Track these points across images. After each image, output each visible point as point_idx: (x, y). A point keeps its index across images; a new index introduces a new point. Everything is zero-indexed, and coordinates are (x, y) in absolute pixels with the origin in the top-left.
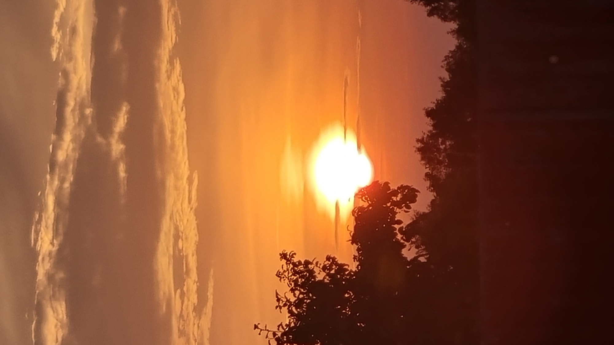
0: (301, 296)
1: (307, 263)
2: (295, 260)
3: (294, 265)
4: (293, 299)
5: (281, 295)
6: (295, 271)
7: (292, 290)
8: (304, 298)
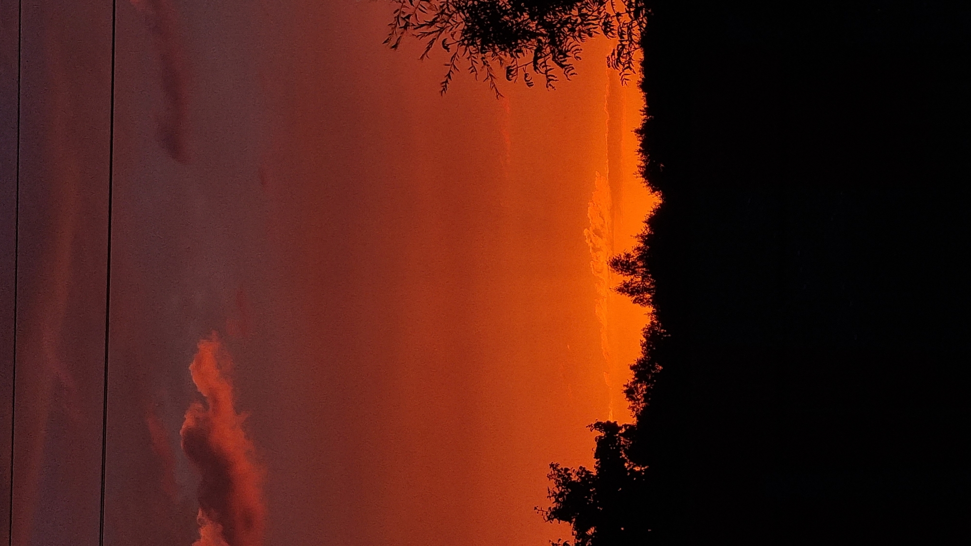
0: (563, 490)
1: (567, 470)
2: (559, 468)
3: (559, 471)
4: (558, 492)
5: (551, 489)
6: (559, 475)
7: (558, 487)
8: (565, 491)
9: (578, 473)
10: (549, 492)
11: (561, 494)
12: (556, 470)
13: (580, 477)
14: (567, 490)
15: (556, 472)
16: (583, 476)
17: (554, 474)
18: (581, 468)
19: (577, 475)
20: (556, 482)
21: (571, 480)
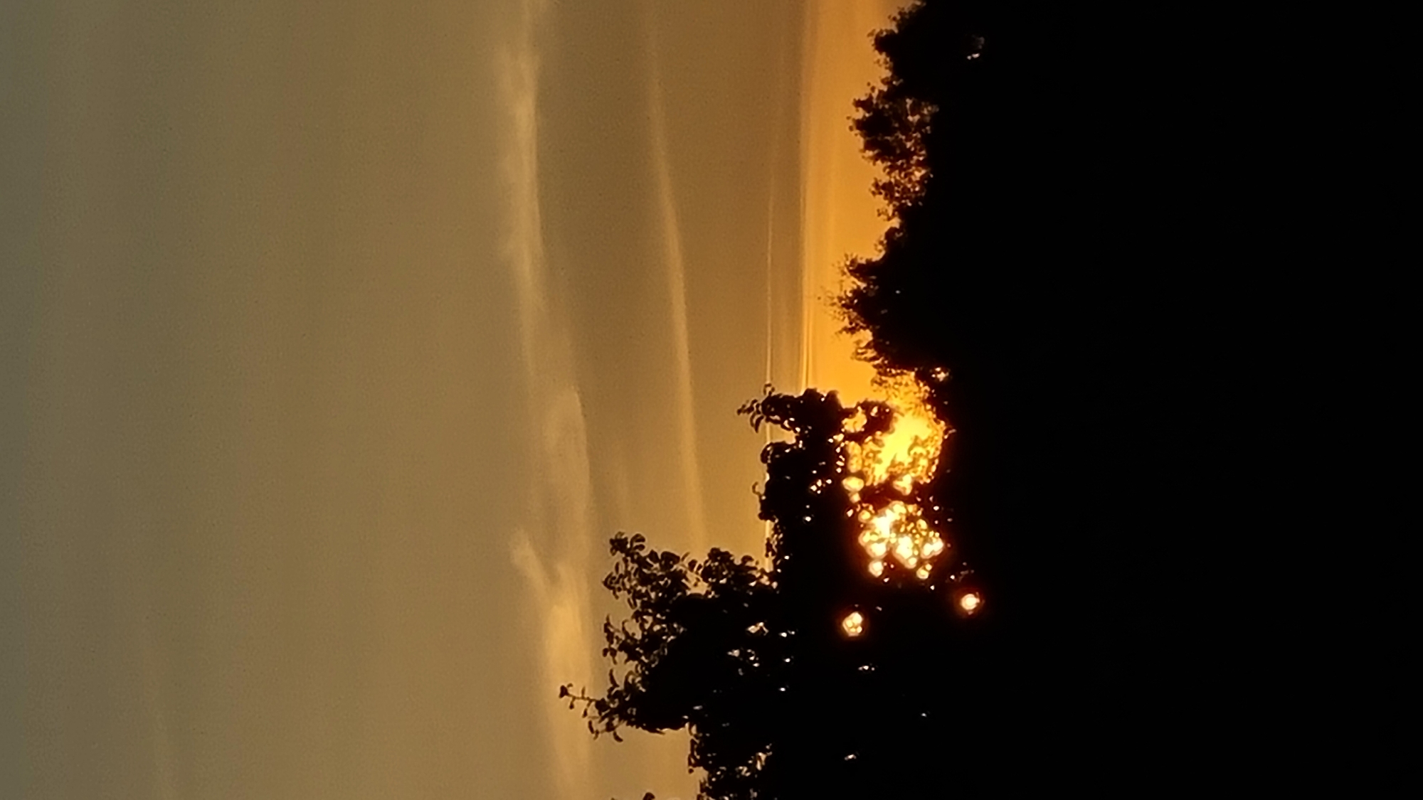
1: (669, 559)
2: (644, 553)
3: (642, 562)
4: (639, 635)
5: (616, 625)
6: (642, 575)
7: (637, 616)
9: (707, 574)
10: (610, 637)
11: (651, 641)
12: (633, 561)
13: (715, 586)
14: (670, 627)
15: (633, 567)
16: (723, 581)
17: (628, 573)
18: (715, 554)
19: (706, 580)
20: (634, 598)
21: (685, 593)
